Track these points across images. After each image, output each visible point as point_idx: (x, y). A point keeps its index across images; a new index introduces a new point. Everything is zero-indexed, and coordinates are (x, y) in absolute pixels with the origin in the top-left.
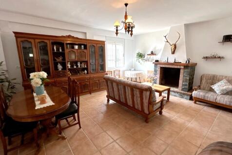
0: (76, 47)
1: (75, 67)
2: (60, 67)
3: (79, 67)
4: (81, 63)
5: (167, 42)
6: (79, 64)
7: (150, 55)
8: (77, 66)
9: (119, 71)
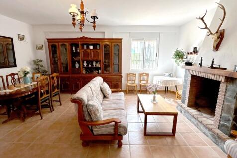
0: (91, 47)
1: (90, 66)
2: (77, 65)
3: (94, 66)
4: (96, 63)
5: (206, 28)
6: (94, 64)
7: (191, 53)
8: (92, 65)
9: (148, 75)
